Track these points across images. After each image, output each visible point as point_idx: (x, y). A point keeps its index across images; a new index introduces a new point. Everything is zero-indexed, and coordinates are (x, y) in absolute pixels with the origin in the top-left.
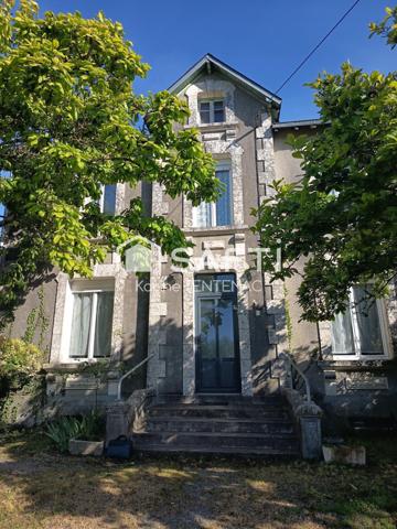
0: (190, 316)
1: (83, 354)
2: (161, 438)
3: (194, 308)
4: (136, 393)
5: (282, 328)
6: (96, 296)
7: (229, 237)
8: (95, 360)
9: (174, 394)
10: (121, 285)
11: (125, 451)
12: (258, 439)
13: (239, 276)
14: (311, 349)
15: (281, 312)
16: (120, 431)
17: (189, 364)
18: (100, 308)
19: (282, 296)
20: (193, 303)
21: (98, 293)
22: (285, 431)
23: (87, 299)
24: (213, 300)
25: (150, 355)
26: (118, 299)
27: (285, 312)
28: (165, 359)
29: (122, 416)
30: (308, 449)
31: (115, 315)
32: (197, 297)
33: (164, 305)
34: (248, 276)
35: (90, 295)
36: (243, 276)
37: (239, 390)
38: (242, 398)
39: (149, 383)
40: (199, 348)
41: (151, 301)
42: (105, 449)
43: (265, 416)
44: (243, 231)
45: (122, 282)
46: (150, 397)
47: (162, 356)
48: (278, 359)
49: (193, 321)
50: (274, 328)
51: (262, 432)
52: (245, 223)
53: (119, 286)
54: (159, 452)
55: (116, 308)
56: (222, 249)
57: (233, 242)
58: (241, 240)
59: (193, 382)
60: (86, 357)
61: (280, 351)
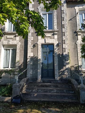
0: (40, 56)
1: (7, 67)
2: (31, 95)
3: (41, 54)
4: (23, 80)
5: (68, 60)
6: (11, 50)
7: (52, 33)
8: (11, 69)
9: (35, 79)
10: (19, 47)
11: (19, 101)
12: (63, 95)
13: (55, 45)
14: (75, 66)
15: (68, 56)
16: (17, 94)
17: (39, 71)
18: (13, 54)
19: (68, 51)
20: (41, 53)
21: (12, 49)
22: (71, 92)
23: (8, 51)
24: (47, 52)
25: (28, 68)
26: (18, 51)
27: (69, 56)
28: (32, 69)
29: (18, 89)
30: (82, 100)
31: (17, 56)
32: (42, 51)
33: (32, 53)
34: (58, 45)
35: (9, 50)
36: (56, 45)
37: (54, 78)
38: (55, 80)
39: (27, 76)
40: (42, 66)
41: (28, 52)
42: (12, 100)
43: (64, 87)
44: (57, 31)
45: (19, 46)
46: (28, 80)
47: (31, 68)
48: (66, 69)
49: (41, 58)
50: (65, 61)
51: (64, 93)
52: (57, 29)
53: (18, 47)
54: (31, 101)
55: (17, 54)
56: (50, 37)
57: (53, 35)
58: (56, 34)
59: (41, 76)
60: (8, 68)
61: (67, 67)
